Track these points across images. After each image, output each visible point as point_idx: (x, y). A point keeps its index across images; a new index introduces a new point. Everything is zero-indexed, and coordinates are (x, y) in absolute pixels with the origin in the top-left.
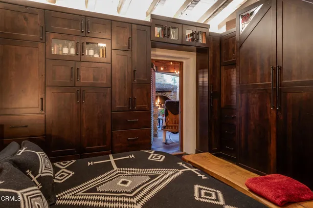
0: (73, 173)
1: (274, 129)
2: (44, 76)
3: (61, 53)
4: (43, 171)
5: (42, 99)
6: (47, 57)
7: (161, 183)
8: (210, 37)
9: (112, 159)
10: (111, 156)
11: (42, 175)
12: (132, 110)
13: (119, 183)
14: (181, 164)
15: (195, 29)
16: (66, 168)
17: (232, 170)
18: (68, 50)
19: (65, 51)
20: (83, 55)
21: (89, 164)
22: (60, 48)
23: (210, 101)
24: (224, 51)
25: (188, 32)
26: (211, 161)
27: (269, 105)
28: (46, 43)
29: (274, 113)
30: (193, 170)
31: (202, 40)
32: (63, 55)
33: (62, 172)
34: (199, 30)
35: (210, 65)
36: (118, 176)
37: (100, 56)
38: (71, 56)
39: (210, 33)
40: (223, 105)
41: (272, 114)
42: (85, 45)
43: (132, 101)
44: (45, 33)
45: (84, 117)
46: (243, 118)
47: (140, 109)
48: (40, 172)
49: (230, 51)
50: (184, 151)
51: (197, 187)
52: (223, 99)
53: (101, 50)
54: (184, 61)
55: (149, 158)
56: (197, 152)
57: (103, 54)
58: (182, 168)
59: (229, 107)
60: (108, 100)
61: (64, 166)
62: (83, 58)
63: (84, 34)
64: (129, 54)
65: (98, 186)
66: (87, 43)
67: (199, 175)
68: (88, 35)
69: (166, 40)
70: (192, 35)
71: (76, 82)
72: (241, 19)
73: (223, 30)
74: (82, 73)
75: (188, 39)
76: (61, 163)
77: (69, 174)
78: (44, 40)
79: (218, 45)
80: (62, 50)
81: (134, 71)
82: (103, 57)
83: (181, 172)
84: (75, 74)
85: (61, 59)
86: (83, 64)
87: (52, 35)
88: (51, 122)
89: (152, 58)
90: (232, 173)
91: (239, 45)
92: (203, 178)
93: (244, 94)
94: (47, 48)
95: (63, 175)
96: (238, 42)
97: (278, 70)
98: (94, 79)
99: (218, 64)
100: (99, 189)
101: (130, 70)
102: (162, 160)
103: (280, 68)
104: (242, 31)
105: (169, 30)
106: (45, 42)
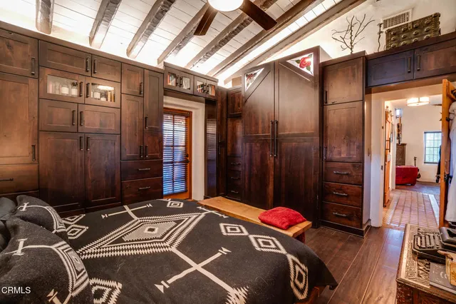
0: (87, 228)
1: (272, 173)
2: (37, 119)
3: (57, 93)
4: (59, 227)
5: (34, 146)
6: (41, 96)
7: (188, 226)
8: (219, 91)
9: (128, 210)
10: (126, 207)
11: (58, 231)
12: (143, 159)
13: (146, 231)
14: (200, 208)
15: (205, 81)
16: (75, 224)
17: (245, 209)
18: (68, 91)
19: (65, 91)
20: (87, 97)
21: (103, 217)
22: (57, 88)
23: (218, 150)
24: (230, 104)
25: (199, 83)
26: (226, 203)
27: (268, 153)
28: (40, 79)
29: (272, 159)
30: (213, 212)
31: (212, 93)
32: (62, 96)
33: (73, 228)
34: (209, 82)
35: (218, 116)
36: (141, 224)
37: (107, 100)
38: (72, 97)
39: (218, 87)
40: (229, 154)
41: (271, 160)
42: (90, 86)
43: (143, 150)
44: (39, 68)
45: (89, 167)
46: (247, 165)
47: (152, 158)
48: (55, 228)
49: (236, 105)
50: (193, 198)
51: (222, 225)
52: (229, 149)
53: (109, 93)
54: (194, 111)
55: (168, 206)
56: (205, 198)
57: (111, 98)
58: (202, 211)
59: (234, 156)
60: (117, 148)
61: (72, 221)
62: (88, 101)
63: (89, 74)
64: (140, 100)
65: (123, 236)
66: (93, 84)
67: (220, 215)
68: (94, 75)
69: (177, 88)
70: (202, 86)
71: (80, 128)
72: (246, 78)
73: (229, 86)
74: (86, 118)
75: (198, 89)
76: (68, 219)
77: (83, 229)
78: (37, 76)
79: (225, 98)
80: (59, 90)
81: (146, 118)
82: (111, 101)
83: (203, 215)
84: (78, 118)
85: (59, 100)
86: (87, 108)
87: (48, 71)
88: (47, 173)
89: (165, 106)
90: (245, 211)
91: (244, 100)
92: (225, 217)
93: (247, 144)
94: (41, 85)
95: (75, 231)
96: (243, 97)
97: (275, 124)
98: (101, 124)
99: (224, 116)
100: (125, 239)
101: (141, 117)
102: (181, 206)
103: (277, 122)
104: (247, 88)
105: (181, 79)
106: (38, 78)
